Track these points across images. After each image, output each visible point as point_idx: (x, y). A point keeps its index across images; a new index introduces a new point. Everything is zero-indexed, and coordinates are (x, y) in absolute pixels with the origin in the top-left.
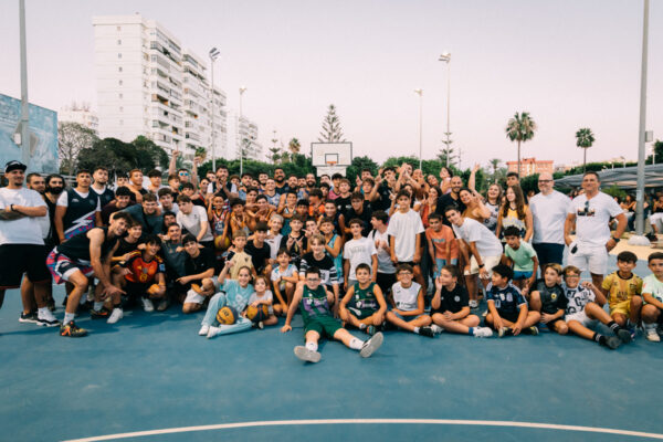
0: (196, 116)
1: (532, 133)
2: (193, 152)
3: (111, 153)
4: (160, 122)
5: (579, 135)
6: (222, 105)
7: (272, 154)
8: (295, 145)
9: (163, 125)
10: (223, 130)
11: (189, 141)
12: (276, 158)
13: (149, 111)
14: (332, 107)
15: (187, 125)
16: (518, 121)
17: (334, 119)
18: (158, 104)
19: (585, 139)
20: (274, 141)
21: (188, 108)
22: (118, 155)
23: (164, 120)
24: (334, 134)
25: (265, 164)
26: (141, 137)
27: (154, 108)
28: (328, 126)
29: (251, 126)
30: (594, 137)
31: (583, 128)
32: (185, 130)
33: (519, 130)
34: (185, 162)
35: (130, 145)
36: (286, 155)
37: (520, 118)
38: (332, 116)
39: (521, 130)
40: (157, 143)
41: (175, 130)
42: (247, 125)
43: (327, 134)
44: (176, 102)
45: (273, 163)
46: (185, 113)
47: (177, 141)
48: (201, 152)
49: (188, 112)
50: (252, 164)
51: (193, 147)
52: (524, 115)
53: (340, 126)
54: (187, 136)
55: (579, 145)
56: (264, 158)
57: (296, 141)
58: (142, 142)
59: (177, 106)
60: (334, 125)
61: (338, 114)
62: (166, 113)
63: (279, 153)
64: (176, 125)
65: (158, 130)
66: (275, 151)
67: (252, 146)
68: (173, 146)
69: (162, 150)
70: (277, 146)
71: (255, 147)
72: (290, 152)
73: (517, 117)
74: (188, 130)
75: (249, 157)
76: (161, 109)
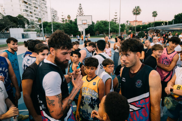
0: (37, 8)
1: (140, 13)
2: (37, 20)
3: (9, 20)
4: (26, 10)
5: (153, 13)
6: (45, 4)
7: (62, 20)
8: (69, 17)
9: (27, 11)
10: (47, 12)
11: (36, 16)
12: (63, 21)
13: (22, 6)
14: (80, 4)
15: (35, 11)
16: (136, 9)
17: (81, 8)
18: (24, 4)
19: (155, 14)
20: (62, 16)
21: (34, 5)
22: (12, 21)
23: (27, 9)
24: (81, 13)
25: (60, 23)
26: (19, 15)
27: (23, 5)
28: (79, 11)
29: (55, 11)
30: (157, 14)
31: (154, 11)
32: (34, 12)
33: (136, 11)
34: (35, 23)
35: (16, 18)
36: (66, 20)
37: (137, 8)
38: (80, 7)
39: (137, 12)
40: (25, 17)
41: (31, 12)
42: (54, 11)
43: (79, 13)
44: (30, 3)
45: (62, 23)
46: (33, 7)
47: (32, 16)
48: (40, 20)
49: (35, 7)
50: (56, 23)
51: (37, 18)
52: (138, 7)
53: (83, 11)
54: (35, 15)
55: (153, 16)
56: (60, 21)
57: (69, 16)
58: (20, 16)
59: (31, 4)
60: (81, 10)
61: (82, 7)
62: (27, 7)
63: (64, 20)
64: (31, 11)
65: (25, 12)
66: (63, 19)
67: (56, 17)
68: (31, 18)
69: (27, 19)
70: (63, 17)
71: (57, 18)
72: (68, 19)
73: (136, 7)
74: (35, 12)
75: (55, 21)
76: (25, 5)
